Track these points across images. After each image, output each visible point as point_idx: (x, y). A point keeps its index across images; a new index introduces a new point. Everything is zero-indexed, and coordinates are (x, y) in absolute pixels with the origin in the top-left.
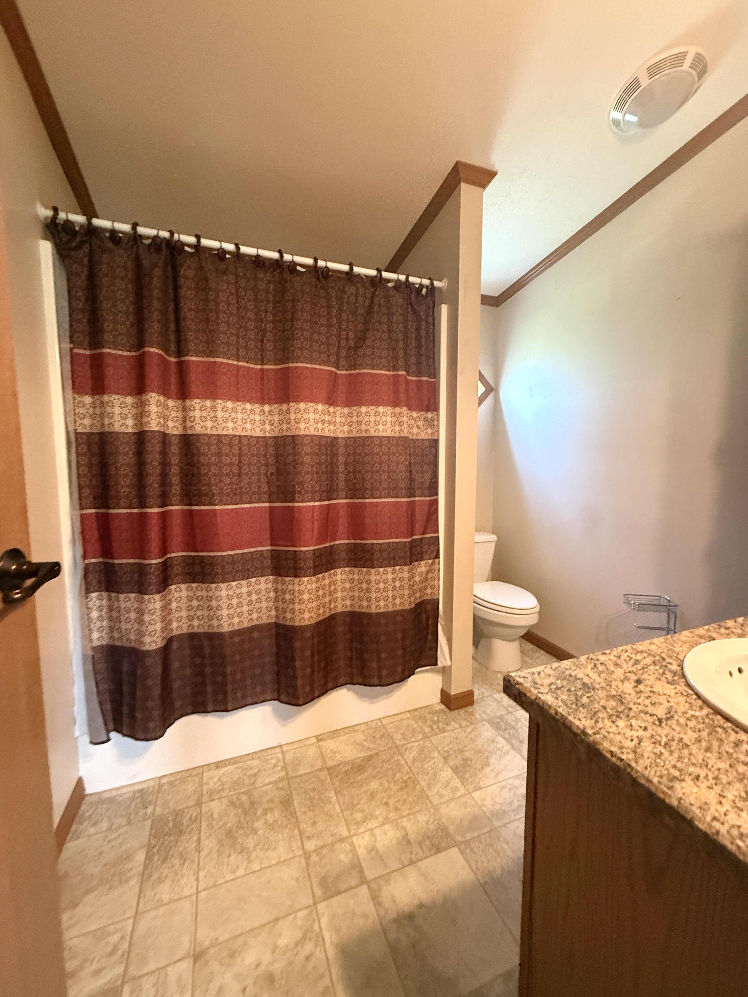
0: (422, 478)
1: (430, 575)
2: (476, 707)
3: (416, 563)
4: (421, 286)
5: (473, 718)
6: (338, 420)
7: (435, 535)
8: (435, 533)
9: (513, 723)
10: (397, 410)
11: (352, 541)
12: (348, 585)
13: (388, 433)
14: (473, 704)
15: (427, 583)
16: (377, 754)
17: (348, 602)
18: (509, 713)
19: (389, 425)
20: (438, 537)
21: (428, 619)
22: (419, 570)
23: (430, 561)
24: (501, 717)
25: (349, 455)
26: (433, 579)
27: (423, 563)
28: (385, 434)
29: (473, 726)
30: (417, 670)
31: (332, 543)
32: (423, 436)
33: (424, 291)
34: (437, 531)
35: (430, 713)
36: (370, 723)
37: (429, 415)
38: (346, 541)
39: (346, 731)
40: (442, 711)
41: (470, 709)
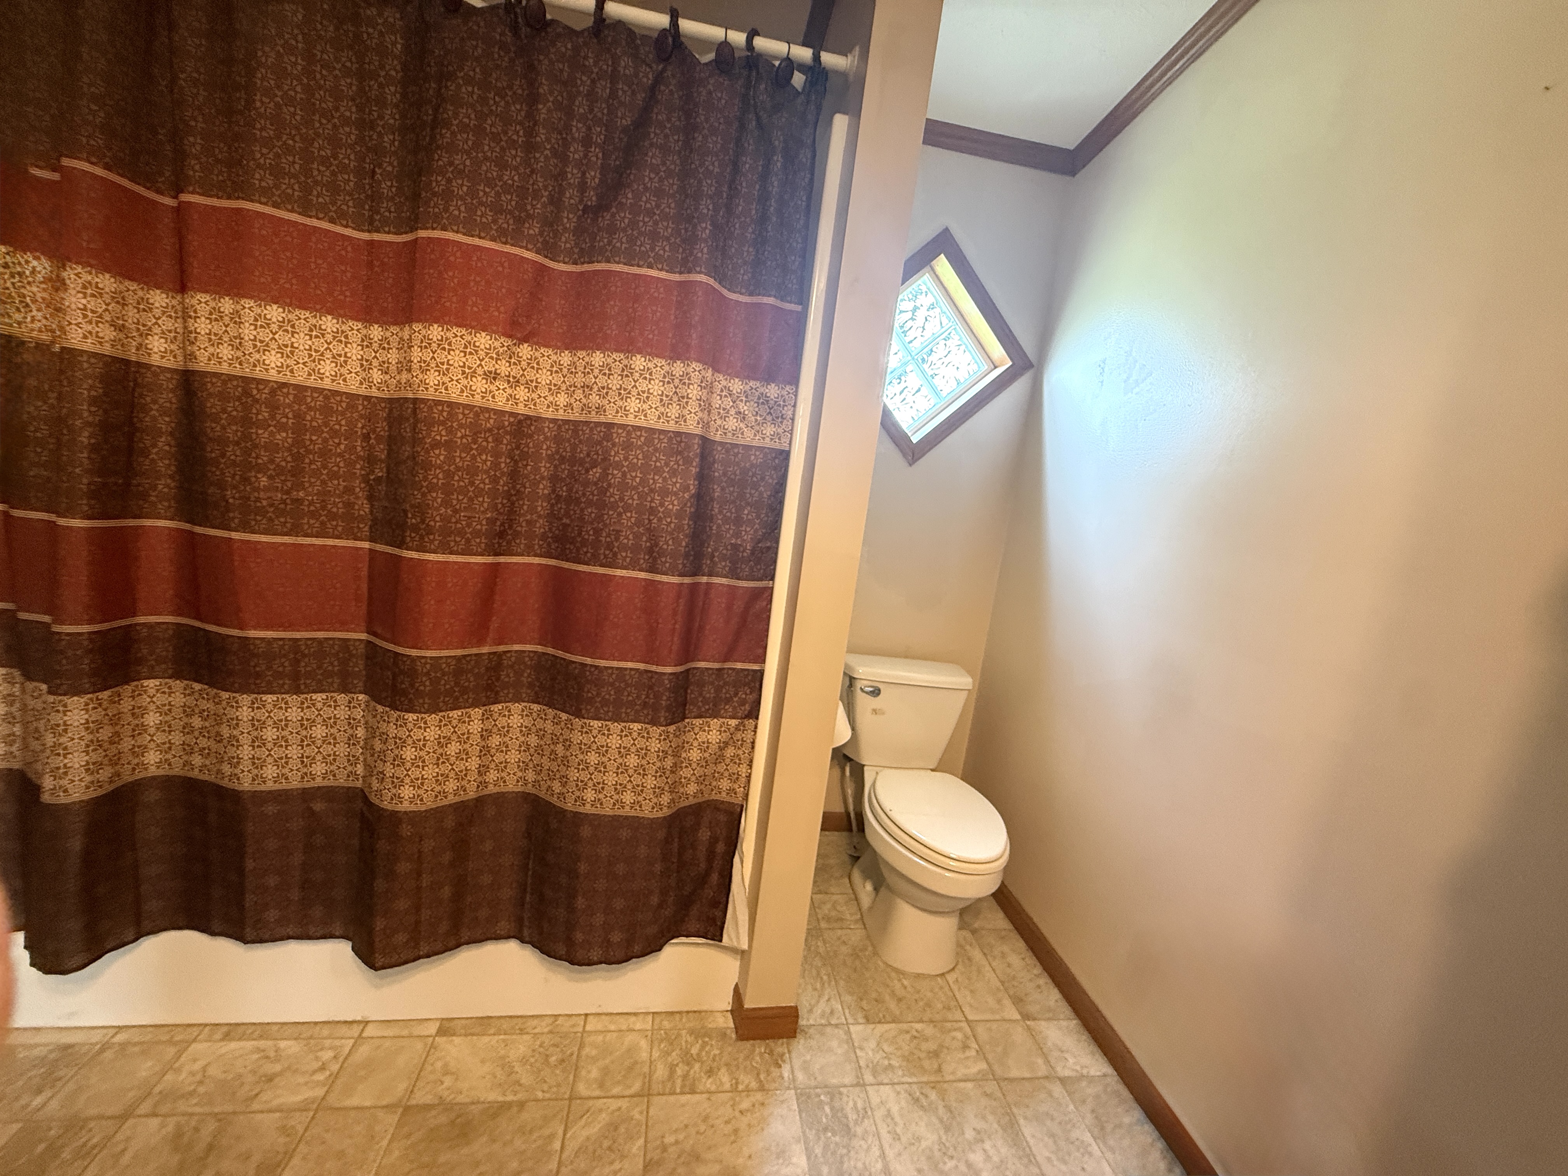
0: (737, 535)
1: (730, 752)
2: (800, 1045)
3: (698, 722)
4: (789, 64)
5: (775, 1072)
6: (544, 378)
7: (756, 667)
8: (755, 662)
9: (852, 1116)
10: (678, 368)
11: (550, 650)
12: (533, 740)
13: (652, 421)
14: (794, 1037)
15: (721, 768)
16: (522, 1105)
17: (531, 776)
18: (860, 1084)
19: (654, 401)
20: (761, 673)
21: (714, 841)
22: (702, 737)
23: (733, 722)
24: (834, 1092)
25: (563, 459)
26: (736, 760)
27: (715, 723)
28: (642, 423)
29: (759, 1096)
30: (673, 941)
31: (502, 648)
32: (749, 437)
33: (798, 80)
34: (762, 659)
35: (691, 1032)
36: (560, 1021)
37: (772, 391)
38: (540, 649)
39: (505, 1025)
40: (723, 1035)
41: (780, 1046)
